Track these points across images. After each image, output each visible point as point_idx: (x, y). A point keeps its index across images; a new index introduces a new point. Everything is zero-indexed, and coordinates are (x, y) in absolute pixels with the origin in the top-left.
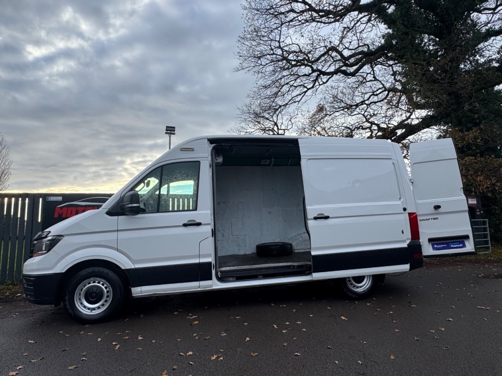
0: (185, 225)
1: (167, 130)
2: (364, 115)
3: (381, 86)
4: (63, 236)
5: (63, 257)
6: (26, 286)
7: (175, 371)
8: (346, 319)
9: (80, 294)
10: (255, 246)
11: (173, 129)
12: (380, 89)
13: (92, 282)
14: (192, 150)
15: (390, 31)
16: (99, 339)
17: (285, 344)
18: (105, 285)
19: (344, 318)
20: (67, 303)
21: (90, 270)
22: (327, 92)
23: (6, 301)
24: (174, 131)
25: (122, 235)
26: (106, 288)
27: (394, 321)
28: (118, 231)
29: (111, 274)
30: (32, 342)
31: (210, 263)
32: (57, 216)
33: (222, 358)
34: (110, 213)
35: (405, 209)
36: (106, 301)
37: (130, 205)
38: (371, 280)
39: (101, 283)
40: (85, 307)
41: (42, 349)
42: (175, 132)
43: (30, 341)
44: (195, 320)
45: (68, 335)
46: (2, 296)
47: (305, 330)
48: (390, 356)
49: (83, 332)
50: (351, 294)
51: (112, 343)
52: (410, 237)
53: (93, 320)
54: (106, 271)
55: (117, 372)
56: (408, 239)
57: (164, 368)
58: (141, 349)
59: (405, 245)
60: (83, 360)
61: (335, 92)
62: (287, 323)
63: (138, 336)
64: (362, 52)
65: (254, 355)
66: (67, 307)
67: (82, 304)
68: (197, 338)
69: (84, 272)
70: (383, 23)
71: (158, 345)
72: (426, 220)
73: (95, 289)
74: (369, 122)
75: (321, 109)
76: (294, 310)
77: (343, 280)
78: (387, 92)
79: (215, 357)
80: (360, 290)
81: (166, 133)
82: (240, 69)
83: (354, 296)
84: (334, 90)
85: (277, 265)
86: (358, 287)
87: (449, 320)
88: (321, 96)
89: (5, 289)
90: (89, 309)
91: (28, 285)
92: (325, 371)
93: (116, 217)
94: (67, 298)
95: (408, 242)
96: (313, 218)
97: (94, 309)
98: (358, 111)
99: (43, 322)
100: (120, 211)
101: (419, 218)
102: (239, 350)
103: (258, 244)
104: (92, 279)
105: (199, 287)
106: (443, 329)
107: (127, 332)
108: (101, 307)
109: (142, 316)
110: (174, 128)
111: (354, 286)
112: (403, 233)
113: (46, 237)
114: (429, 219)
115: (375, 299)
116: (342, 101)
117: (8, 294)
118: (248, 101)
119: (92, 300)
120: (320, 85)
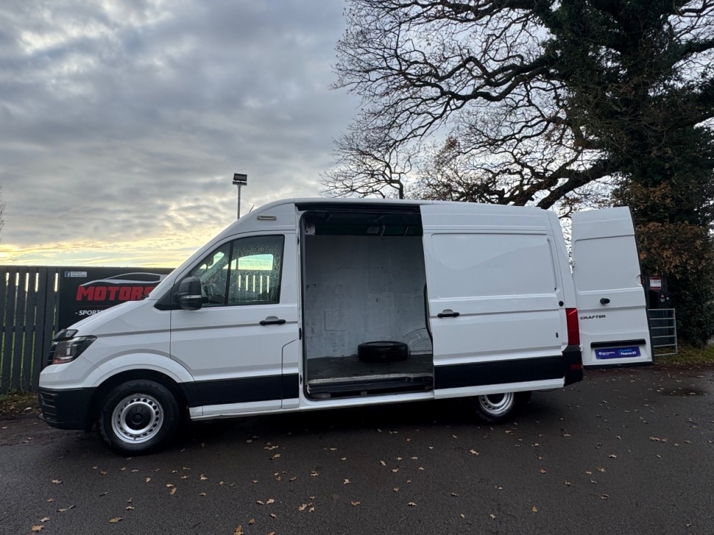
0: (263, 323)
1: (235, 179)
2: (512, 153)
3: (538, 113)
4: (95, 337)
5: (96, 366)
6: (44, 404)
7: (252, 526)
8: (477, 454)
9: (119, 416)
10: (357, 347)
11: (244, 178)
12: (536, 117)
13: (135, 400)
14: (273, 219)
15: (554, 38)
16: (148, 480)
17: (396, 490)
18: (154, 404)
19: (474, 452)
20: (102, 428)
21: (133, 383)
22: (461, 120)
23: (11, 417)
24: (245, 180)
25: (177, 336)
26: (155, 408)
27: (540, 458)
28: (171, 330)
29: (161, 389)
30: (57, 481)
31: (296, 375)
32: (80, 299)
33: (313, 509)
34: (161, 306)
35: (561, 304)
36: (155, 425)
37: (188, 297)
38: (512, 399)
39: (148, 401)
40: (126, 433)
41: (72, 492)
42: (247, 182)
43: (54, 481)
44: (275, 452)
45: (105, 473)
46: (5, 410)
47: (422, 469)
48: (532, 508)
49: (124, 469)
50: (484, 418)
51: (165, 485)
52: (567, 341)
53: (137, 451)
54: (155, 385)
55: (176, 527)
56: (564, 344)
57: (237, 522)
58: (205, 494)
59: (559, 353)
60: (129, 509)
61: (472, 119)
62: (399, 459)
63: (200, 475)
64: (513, 66)
65: (355, 504)
66: (102, 433)
67: (121, 429)
68: (279, 479)
69: (125, 386)
70: (544, 25)
71: (228, 488)
72: (590, 317)
73: (139, 410)
74: (519, 164)
75: (452, 144)
76: (408, 440)
77: (475, 400)
78: (546, 123)
79: (304, 506)
80: (497, 412)
81: (234, 183)
82: (339, 85)
83: (489, 420)
84: (472, 117)
85: (386, 376)
86: (494, 408)
87: (612, 457)
88: (453, 125)
89: (8, 400)
90: (131, 436)
91: (47, 402)
92: (447, 529)
93: (168, 312)
94: (101, 421)
95: (564, 348)
96: (437, 315)
97: (138, 436)
98: (505, 147)
99: (68, 451)
100: (173, 303)
101: (580, 316)
102: (336, 497)
103: (361, 343)
104: (136, 395)
105: (281, 407)
106: (603, 470)
107: (184, 468)
108: (148, 433)
109: (203, 445)
110: (246, 176)
111: (490, 407)
112: (557, 336)
113: (72, 338)
114: (593, 317)
115: (516, 424)
116: (483, 133)
117: (13, 407)
118: (349, 133)
119: (136, 424)
120: (452, 110)
